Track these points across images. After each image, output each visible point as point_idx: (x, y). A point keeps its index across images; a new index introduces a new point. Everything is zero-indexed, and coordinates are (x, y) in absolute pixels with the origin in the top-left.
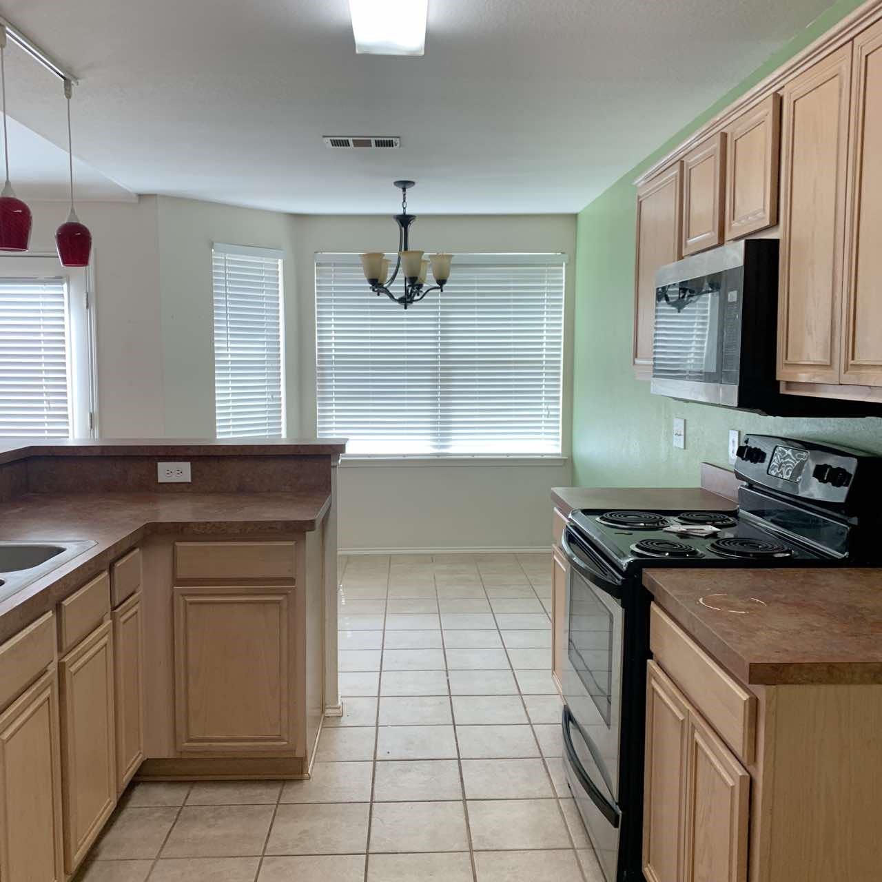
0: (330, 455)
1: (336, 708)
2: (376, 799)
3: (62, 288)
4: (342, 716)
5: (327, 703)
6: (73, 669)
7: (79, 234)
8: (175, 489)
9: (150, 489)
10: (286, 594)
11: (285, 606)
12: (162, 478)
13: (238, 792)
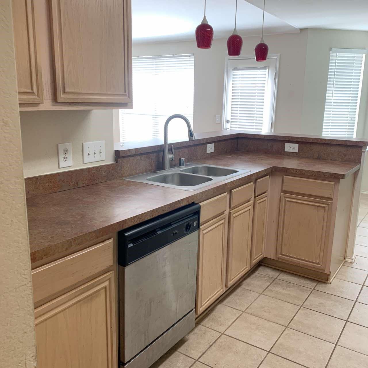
0: (362, 146)
1: (351, 259)
2: (358, 301)
3: (266, 71)
4: (353, 263)
5: (347, 256)
6: (234, 215)
7: (263, 48)
8: (291, 155)
9: (282, 154)
10: (328, 205)
11: (327, 209)
12: (287, 150)
13: (298, 280)
